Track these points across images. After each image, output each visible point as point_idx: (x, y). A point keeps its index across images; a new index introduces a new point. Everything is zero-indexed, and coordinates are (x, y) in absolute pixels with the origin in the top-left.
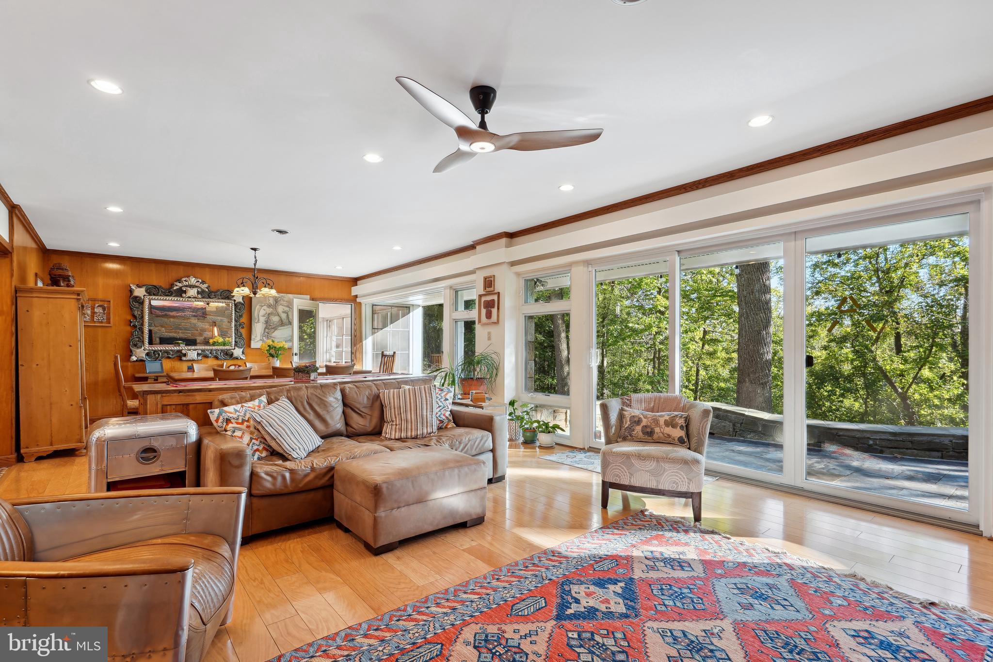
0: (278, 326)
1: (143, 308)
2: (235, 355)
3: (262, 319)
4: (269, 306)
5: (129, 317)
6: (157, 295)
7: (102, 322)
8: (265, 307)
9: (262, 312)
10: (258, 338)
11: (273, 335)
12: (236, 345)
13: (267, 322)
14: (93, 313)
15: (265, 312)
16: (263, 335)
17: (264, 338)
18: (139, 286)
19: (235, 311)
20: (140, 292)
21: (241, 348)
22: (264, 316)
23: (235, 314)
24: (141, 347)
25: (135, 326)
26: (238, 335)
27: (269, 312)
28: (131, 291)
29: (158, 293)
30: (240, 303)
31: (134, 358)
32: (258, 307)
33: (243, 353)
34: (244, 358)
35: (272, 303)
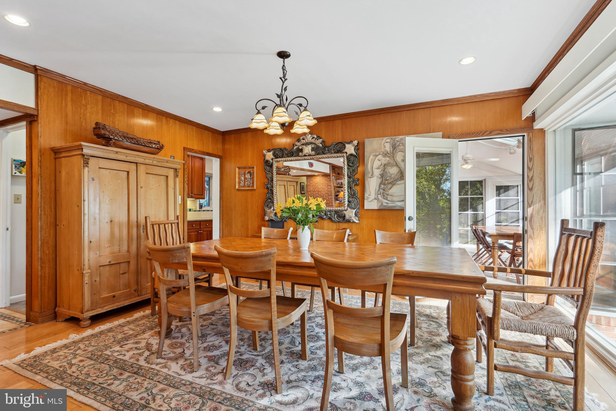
0: (397, 180)
1: (272, 170)
2: (347, 217)
3: (377, 172)
4: (385, 155)
5: (266, 180)
6: (282, 157)
7: (249, 186)
8: (380, 157)
9: (377, 164)
10: (373, 196)
11: (391, 192)
12: (348, 205)
13: (382, 176)
14: (245, 178)
15: (379, 163)
16: (378, 194)
17: (379, 196)
18: (269, 151)
19: (348, 165)
20: (269, 156)
21: (354, 209)
22: (378, 168)
23: (348, 169)
24: (271, 208)
25: (267, 188)
26: (352, 195)
27: (385, 162)
28: (264, 156)
29: (283, 155)
30: (351, 155)
31: (267, 218)
32: (371, 157)
33: (356, 215)
34: (357, 222)
35: (389, 150)
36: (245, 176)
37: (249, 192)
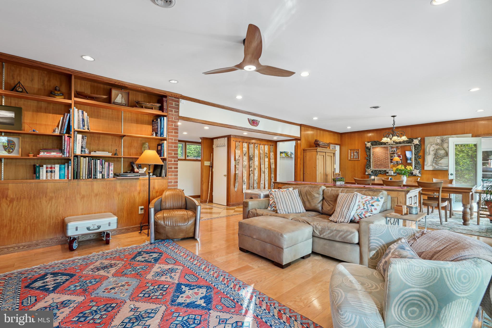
0: (444, 156)
1: (370, 151)
2: (414, 174)
3: (432, 153)
4: (437, 144)
5: (366, 156)
6: (376, 145)
7: (356, 158)
8: (434, 145)
9: (432, 148)
10: (430, 163)
11: (440, 162)
12: (415, 168)
13: (435, 154)
14: (354, 155)
15: (434, 148)
16: (433, 162)
17: (433, 164)
18: (368, 142)
19: (415, 149)
20: (369, 145)
21: (418, 170)
22: (433, 151)
23: (415, 151)
24: (369, 168)
25: (367, 160)
26: (417, 163)
27: (437, 148)
28: (366, 145)
29: (376, 144)
30: (417, 144)
31: (367, 173)
32: (429, 146)
33: (419, 172)
34: (419, 176)
35: (439, 142)
36: (354, 153)
37: (356, 161)
